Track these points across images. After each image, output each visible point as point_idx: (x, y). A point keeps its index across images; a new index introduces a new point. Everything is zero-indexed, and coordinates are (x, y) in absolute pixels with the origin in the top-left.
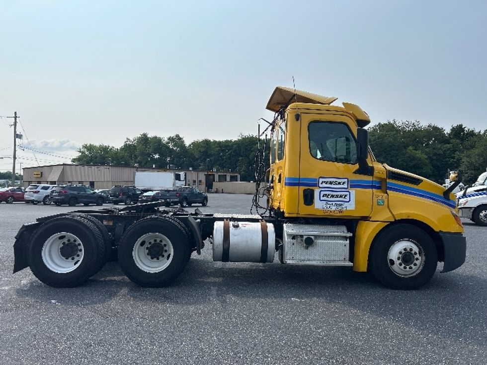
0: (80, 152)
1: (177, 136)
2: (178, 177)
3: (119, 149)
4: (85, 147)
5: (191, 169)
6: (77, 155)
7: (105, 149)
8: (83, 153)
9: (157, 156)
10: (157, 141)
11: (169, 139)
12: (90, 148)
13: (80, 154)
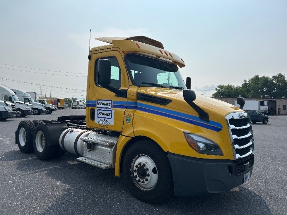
0: (217, 90)
1: (280, 75)
2: (262, 104)
3: (241, 87)
4: (219, 87)
5: (283, 97)
6: (215, 92)
7: (229, 87)
8: (219, 90)
9: (265, 90)
10: (265, 79)
11: (274, 77)
12: (221, 87)
13: (217, 91)
